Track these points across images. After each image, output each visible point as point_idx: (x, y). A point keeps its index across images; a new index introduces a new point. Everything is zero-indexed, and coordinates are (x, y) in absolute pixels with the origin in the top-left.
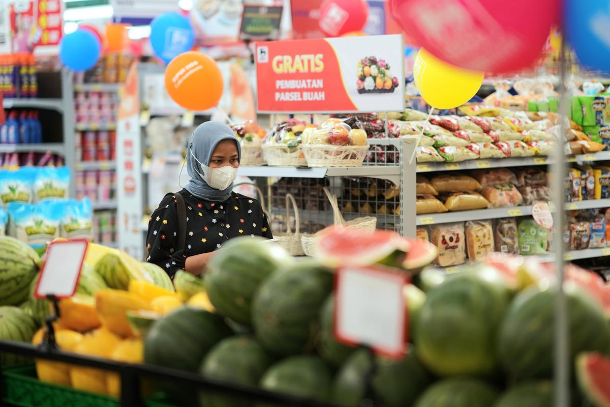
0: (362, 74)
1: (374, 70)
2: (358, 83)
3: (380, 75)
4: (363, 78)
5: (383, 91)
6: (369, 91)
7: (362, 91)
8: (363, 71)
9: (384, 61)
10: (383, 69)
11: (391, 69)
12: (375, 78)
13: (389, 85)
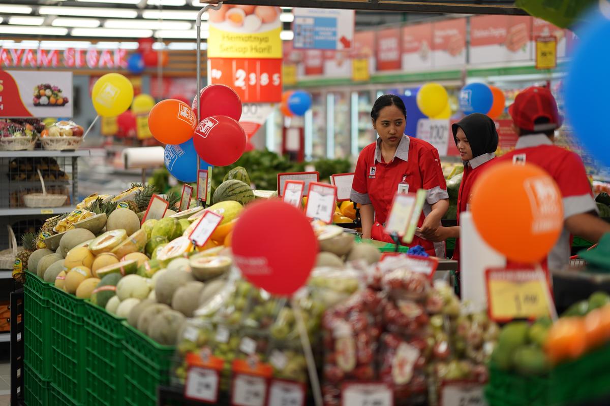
0: (38, 94)
1: (48, 92)
2: (34, 100)
3: (53, 96)
4: (38, 97)
5: (56, 105)
6: (44, 105)
7: (37, 105)
8: (39, 92)
9: (57, 87)
10: (56, 92)
11: (63, 92)
12: (49, 98)
13: (60, 101)
